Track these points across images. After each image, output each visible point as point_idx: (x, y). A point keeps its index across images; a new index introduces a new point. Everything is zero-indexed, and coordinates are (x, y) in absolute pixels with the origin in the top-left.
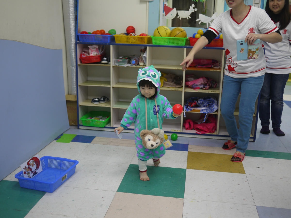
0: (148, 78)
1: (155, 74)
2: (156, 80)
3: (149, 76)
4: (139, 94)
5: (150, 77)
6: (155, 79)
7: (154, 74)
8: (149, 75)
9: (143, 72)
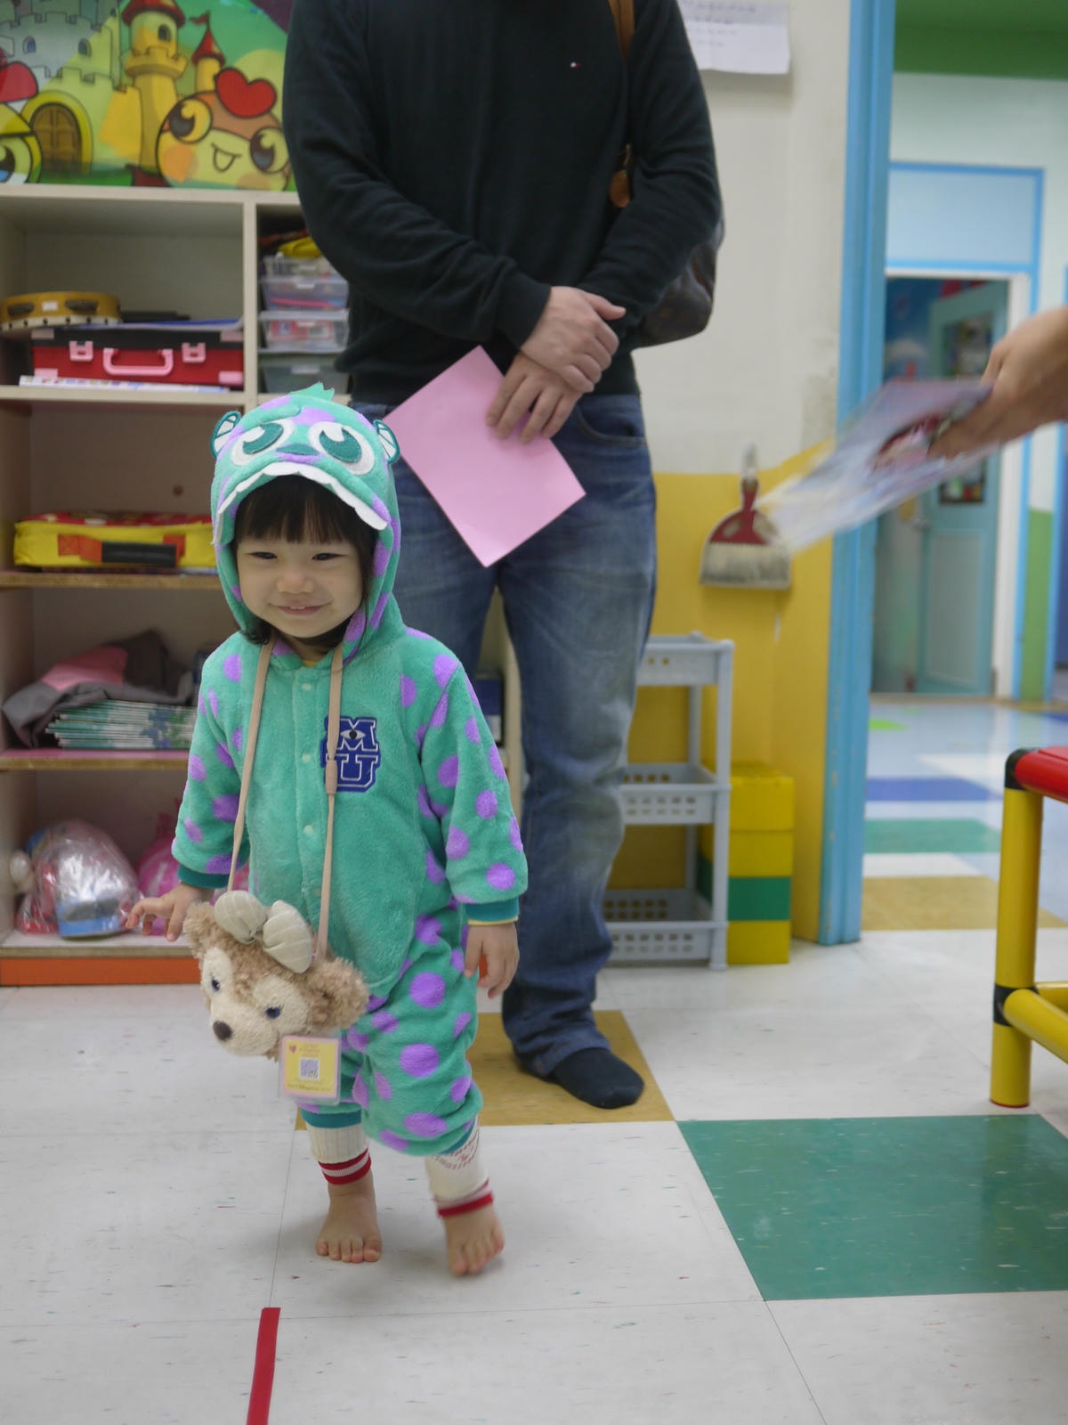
0: (298, 462)
1: (344, 432)
2: (368, 479)
3: (299, 451)
4: (238, 628)
5: (312, 451)
6: (351, 471)
7: (338, 437)
8: (302, 441)
9: (257, 433)
